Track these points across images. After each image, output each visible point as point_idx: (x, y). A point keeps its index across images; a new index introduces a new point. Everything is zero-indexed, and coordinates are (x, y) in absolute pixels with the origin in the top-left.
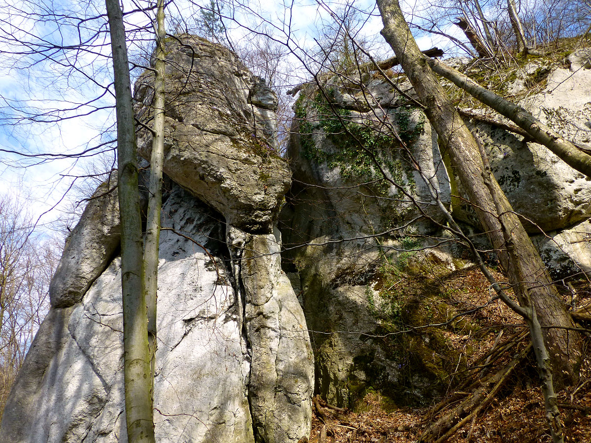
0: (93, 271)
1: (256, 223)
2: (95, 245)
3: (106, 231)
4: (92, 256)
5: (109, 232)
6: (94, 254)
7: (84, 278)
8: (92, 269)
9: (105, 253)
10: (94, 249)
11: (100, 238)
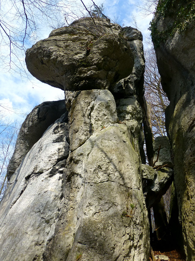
0: (20, 158)
1: (82, 79)
2: (22, 141)
3: (26, 131)
4: (20, 148)
5: (27, 132)
6: (22, 147)
7: (16, 162)
8: (20, 156)
9: (28, 146)
10: (21, 143)
11: (24, 136)
